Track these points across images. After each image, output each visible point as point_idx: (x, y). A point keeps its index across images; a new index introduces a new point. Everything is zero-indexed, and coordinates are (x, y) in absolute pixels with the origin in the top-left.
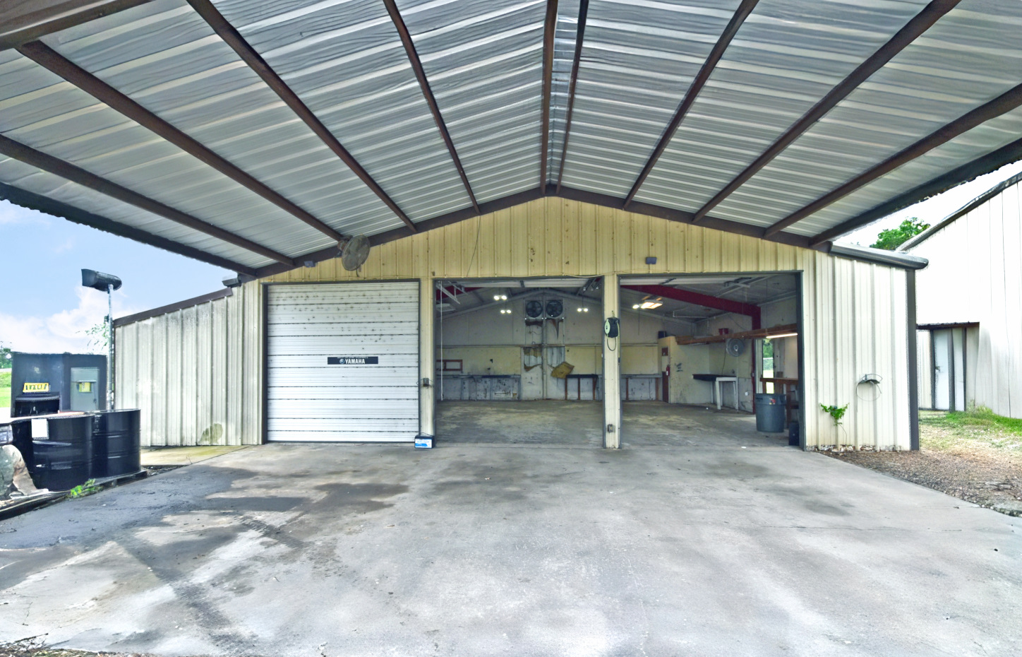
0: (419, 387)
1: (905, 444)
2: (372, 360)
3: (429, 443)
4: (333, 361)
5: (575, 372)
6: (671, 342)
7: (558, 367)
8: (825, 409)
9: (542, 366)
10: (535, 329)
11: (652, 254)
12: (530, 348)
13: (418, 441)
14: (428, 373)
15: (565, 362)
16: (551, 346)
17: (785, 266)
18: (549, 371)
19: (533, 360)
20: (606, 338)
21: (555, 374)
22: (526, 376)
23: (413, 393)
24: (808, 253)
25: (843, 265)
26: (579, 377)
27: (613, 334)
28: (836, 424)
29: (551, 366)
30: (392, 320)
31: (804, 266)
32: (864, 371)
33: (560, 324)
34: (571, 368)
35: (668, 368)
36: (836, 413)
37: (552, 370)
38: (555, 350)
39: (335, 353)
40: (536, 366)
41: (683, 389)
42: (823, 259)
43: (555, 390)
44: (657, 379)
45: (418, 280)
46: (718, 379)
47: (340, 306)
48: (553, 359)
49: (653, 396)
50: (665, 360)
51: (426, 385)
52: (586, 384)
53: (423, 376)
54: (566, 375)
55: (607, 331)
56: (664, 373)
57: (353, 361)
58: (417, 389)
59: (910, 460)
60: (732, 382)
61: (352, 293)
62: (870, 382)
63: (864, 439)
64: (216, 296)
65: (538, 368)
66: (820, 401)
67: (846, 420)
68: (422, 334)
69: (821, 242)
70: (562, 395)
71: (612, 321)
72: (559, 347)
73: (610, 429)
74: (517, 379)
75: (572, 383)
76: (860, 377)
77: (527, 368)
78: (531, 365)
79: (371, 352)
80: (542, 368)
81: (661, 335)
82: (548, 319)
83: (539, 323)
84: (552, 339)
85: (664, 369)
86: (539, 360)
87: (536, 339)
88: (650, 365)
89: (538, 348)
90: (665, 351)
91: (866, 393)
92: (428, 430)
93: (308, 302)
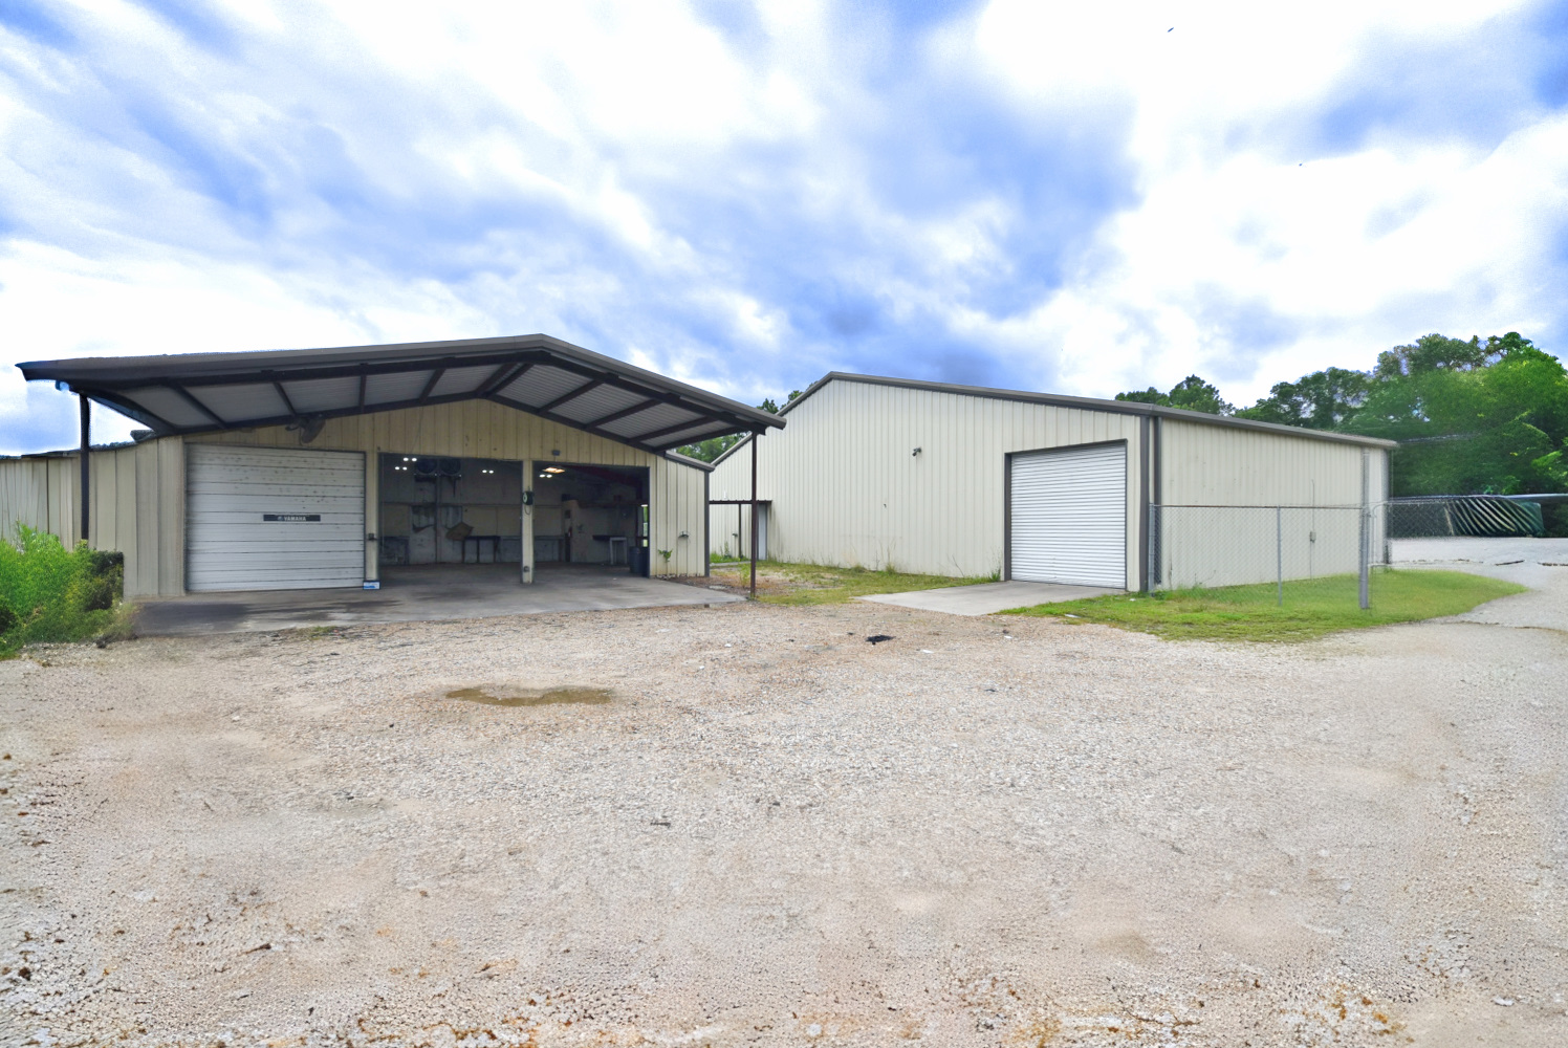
0: (365, 541)
1: (702, 572)
2: (315, 518)
3: (377, 585)
4: (269, 518)
5: (475, 533)
6: (573, 505)
7: (455, 528)
8: (661, 553)
9: (435, 527)
10: (427, 486)
11: (557, 448)
12: (420, 506)
13: (366, 584)
14: (373, 528)
15: (462, 523)
16: (447, 506)
17: (640, 463)
18: (443, 533)
19: (424, 521)
20: (524, 506)
21: (452, 535)
22: (415, 538)
23: (358, 546)
24: (653, 457)
25: (672, 465)
26: (478, 539)
27: (529, 503)
28: (667, 561)
29: (446, 527)
30: (335, 484)
31: (650, 464)
32: (682, 530)
33: (457, 482)
34: (470, 529)
35: (571, 530)
36: (666, 555)
37: (447, 531)
38: (451, 510)
39: (272, 510)
40: (428, 526)
41: (583, 547)
42: (661, 460)
43: (450, 551)
44: (560, 541)
45: (364, 453)
46: (612, 539)
47: (279, 469)
48: (448, 519)
49: (556, 557)
50: (568, 523)
51: (371, 538)
52: (486, 547)
53: (368, 532)
54: (463, 535)
55: (525, 501)
56: (566, 535)
57: (293, 518)
58: (362, 542)
59: (705, 580)
60: (621, 541)
61: (291, 459)
62: (684, 536)
63: (681, 570)
64: (124, 447)
65: (430, 530)
66: (659, 548)
67: (672, 559)
68: (368, 496)
69: (660, 451)
70: (459, 558)
71: (529, 494)
72: (455, 507)
73: (526, 569)
74: (405, 542)
75: (471, 546)
76: (680, 533)
77: (417, 529)
78: (422, 525)
79: (313, 511)
80: (435, 529)
81: (565, 498)
82: (443, 476)
83: (432, 480)
84: (447, 497)
85: (567, 531)
86: (432, 520)
87: (428, 497)
88: (555, 528)
89: (431, 508)
90: (568, 514)
91: (683, 543)
92: (373, 574)
93: (240, 463)
